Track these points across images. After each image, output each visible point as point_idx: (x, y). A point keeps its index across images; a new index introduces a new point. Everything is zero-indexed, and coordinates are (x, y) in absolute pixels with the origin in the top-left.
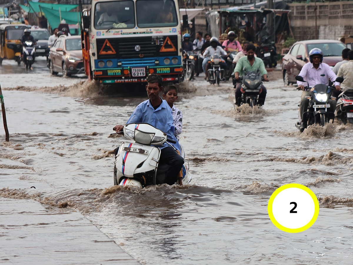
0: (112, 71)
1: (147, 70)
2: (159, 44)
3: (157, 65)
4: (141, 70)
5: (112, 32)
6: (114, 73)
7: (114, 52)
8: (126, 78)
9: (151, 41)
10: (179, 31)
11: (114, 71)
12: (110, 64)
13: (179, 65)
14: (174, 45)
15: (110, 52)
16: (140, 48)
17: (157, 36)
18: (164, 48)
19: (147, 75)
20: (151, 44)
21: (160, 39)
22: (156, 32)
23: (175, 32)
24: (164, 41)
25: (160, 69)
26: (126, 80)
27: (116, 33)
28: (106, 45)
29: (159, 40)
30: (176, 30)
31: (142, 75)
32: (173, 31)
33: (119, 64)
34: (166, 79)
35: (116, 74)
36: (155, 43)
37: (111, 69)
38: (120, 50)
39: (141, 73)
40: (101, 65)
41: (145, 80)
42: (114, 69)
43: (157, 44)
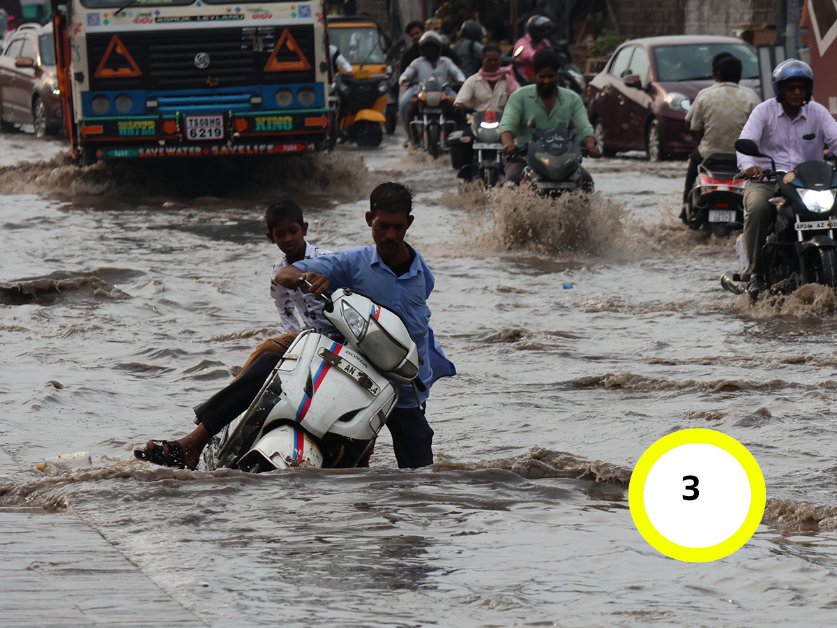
0: (131, 123)
1: (229, 122)
2: (261, 50)
3: (256, 107)
4: (212, 122)
5: (131, 15)
6: (135, 130)
7: (137, 72)
8: (168, 144)
9: (240, 40)
10: (317, 15)
11: (135, 123)
12: (124, 105)
13: (319, 108)
14: (305, 54)
15: (125, 72)
16: (208, 61)
17: (257, 27)
18: (275, 60)
19: (227, 135)
20: (239, 48)
21: (266, 34)
22: (254, 17)
23: (306, 16)
24: (275, 40)
25: (264, 119)
26: (171, 150)
27: (141, 18)
28: (114, 52)
29: (264, 38)
30: (309, 10)
31: (214, 136)
32: (300, 13)
33: (151, 104)
34: (282, 148)
35: (143, 133)
36: (251, 48)
37: (129, 118)
38: (154, 65)
39: (210, 131)
40: (101, 106)
41: (224, 148)
42: (137, 117)
43: (256, 50)
